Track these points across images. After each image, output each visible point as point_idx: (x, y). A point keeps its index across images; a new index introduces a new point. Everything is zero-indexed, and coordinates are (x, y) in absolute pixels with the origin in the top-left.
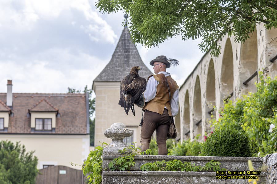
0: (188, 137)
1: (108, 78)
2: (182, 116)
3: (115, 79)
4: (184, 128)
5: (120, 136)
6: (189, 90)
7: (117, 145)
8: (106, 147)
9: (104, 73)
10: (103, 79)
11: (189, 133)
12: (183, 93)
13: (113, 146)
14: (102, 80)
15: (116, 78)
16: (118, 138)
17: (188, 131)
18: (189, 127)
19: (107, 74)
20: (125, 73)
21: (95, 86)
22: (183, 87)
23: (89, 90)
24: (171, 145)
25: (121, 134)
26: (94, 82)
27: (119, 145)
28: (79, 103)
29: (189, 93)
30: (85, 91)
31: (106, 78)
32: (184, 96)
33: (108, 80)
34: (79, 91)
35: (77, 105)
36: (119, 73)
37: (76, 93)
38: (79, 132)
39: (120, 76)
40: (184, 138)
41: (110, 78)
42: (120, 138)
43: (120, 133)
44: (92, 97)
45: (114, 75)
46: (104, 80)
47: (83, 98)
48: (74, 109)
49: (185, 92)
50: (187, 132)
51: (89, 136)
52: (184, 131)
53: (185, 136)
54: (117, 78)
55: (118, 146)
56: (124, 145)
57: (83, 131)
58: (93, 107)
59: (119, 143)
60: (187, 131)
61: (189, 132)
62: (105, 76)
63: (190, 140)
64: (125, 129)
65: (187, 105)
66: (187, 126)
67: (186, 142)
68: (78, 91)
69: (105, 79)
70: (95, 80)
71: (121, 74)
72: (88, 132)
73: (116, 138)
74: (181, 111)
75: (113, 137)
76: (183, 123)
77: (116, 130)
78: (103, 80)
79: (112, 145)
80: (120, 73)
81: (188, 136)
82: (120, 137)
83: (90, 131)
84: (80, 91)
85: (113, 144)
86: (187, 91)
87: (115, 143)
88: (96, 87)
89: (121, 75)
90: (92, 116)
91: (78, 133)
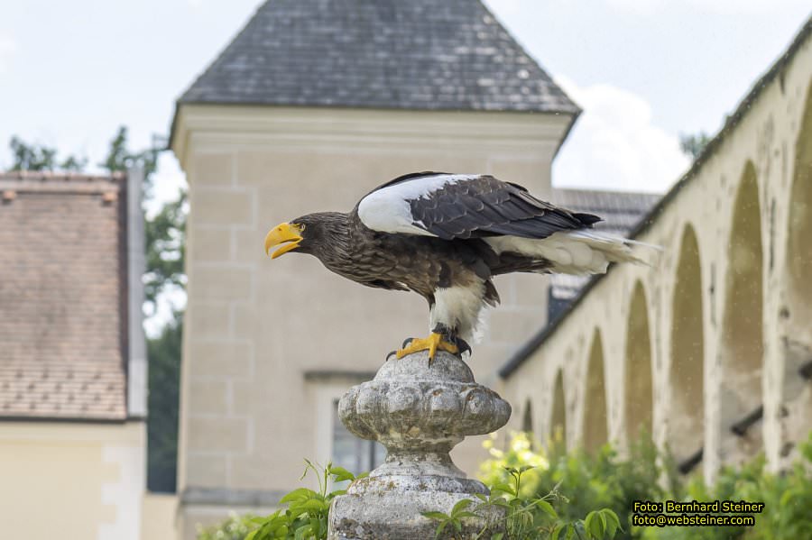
0: (747, 447)
1: (268, 82)
2: (713, 320)
3: (307, 92)
4: (726, 393)
5: (435, 429)
6: (761, 165)
7: (415, 484)
8: (353, 490)
9: (243, 58)
10: (235, 89)
11: (756, 425)
12: (723, 180)
13: (391, 486)
14: (231, 94)
15: (314, 88)
16: (424, 439)
17: (751, 408)
18: (757, 387)
19: (261, 59)
20: (369, 55)
21: (188, 133)
22: (726, 146)
23: (135, 158)
24: (650, 491)
25: (442, 419)
26: (179, 105)
27: (431, 484)
28: (82, 232)
29: (761, 181)
30: (111, 164)
31: (252, 82)
32: (728, 203)
33: (269, 100)
34: (79, 158)
35: (76, 243)
36: (333, 54)
37: (58, 172)
38: (85, 408)
39: (338, 77)
40: (722, 454)
41: (280, 83)
42: (434, 442)
43: (437, 412)
44: (152, 197)
45: (305, 68)
46: (243, 94)
47: (107, 203)
48: (54, 267)
49: (735, 178)
50: (741, 417)
51: (139, 432)
52: (723, 410)
53: (733, 441)
54: (321, 84)
55: (423, 487)
56: (459, 484)
57: (108, 399)
58: (158, 255)
59: (430, 471)
60: (741, 410)
61: (758, 415)
62: (247, 74)
63: (763, 460)
64: (463, 389)
65: (744, 256)
66: (744, 377)
67: (736, 477)
68: (70, 163)
69: (249, 90)
70: (187, 94)
71: (341, 62)
72: (139, 406)
73: (412, 442)
74: (712, 290)
75: (395, 435)
76: (720, 360)
77: (412, 391)
78: (236, 98)
79: (387, 480)
80: (336, 59)
81: (749, 440)
82: (435, 437)
83: (151, 404)
84: (86, 161)
85: (394, 478)
86: (750, 172)
87: (404, 472)
88: (195, 135)
89: (344, 71)
90: (155, 311)
91: (74, 411)
